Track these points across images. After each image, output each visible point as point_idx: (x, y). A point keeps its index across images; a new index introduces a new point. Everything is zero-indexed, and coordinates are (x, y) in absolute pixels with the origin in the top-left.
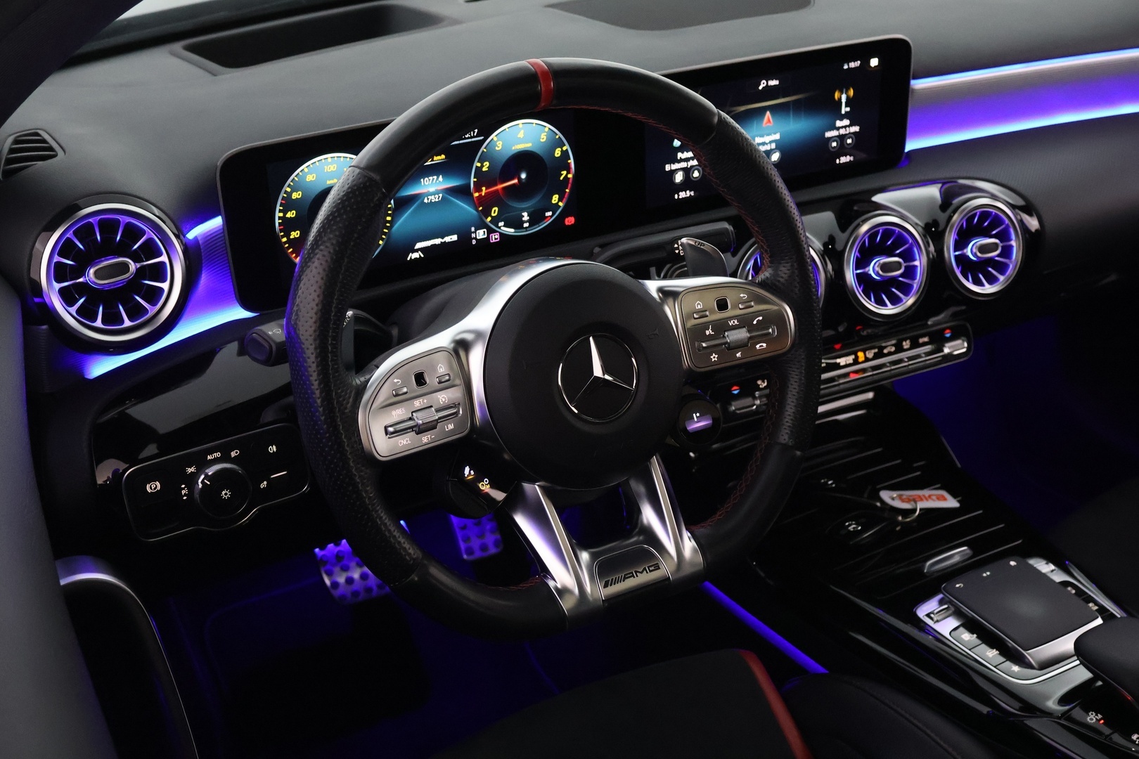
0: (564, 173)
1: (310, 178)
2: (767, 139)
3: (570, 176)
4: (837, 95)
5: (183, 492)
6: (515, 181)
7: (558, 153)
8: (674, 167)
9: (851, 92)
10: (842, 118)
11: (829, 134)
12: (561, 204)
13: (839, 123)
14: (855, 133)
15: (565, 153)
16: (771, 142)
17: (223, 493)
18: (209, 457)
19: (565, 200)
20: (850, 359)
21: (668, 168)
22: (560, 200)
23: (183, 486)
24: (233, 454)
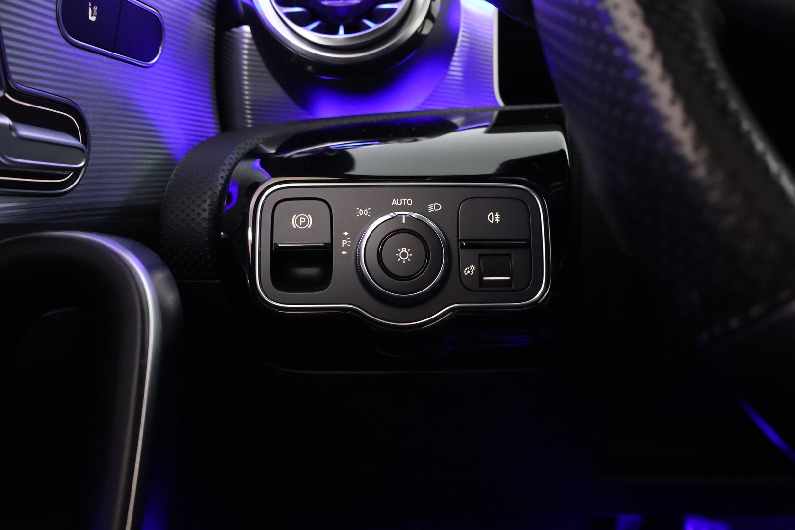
5: (344, 243)
17: (404, 250)
18: (394, 202)
23: (346, 233)
24: (432, 208)
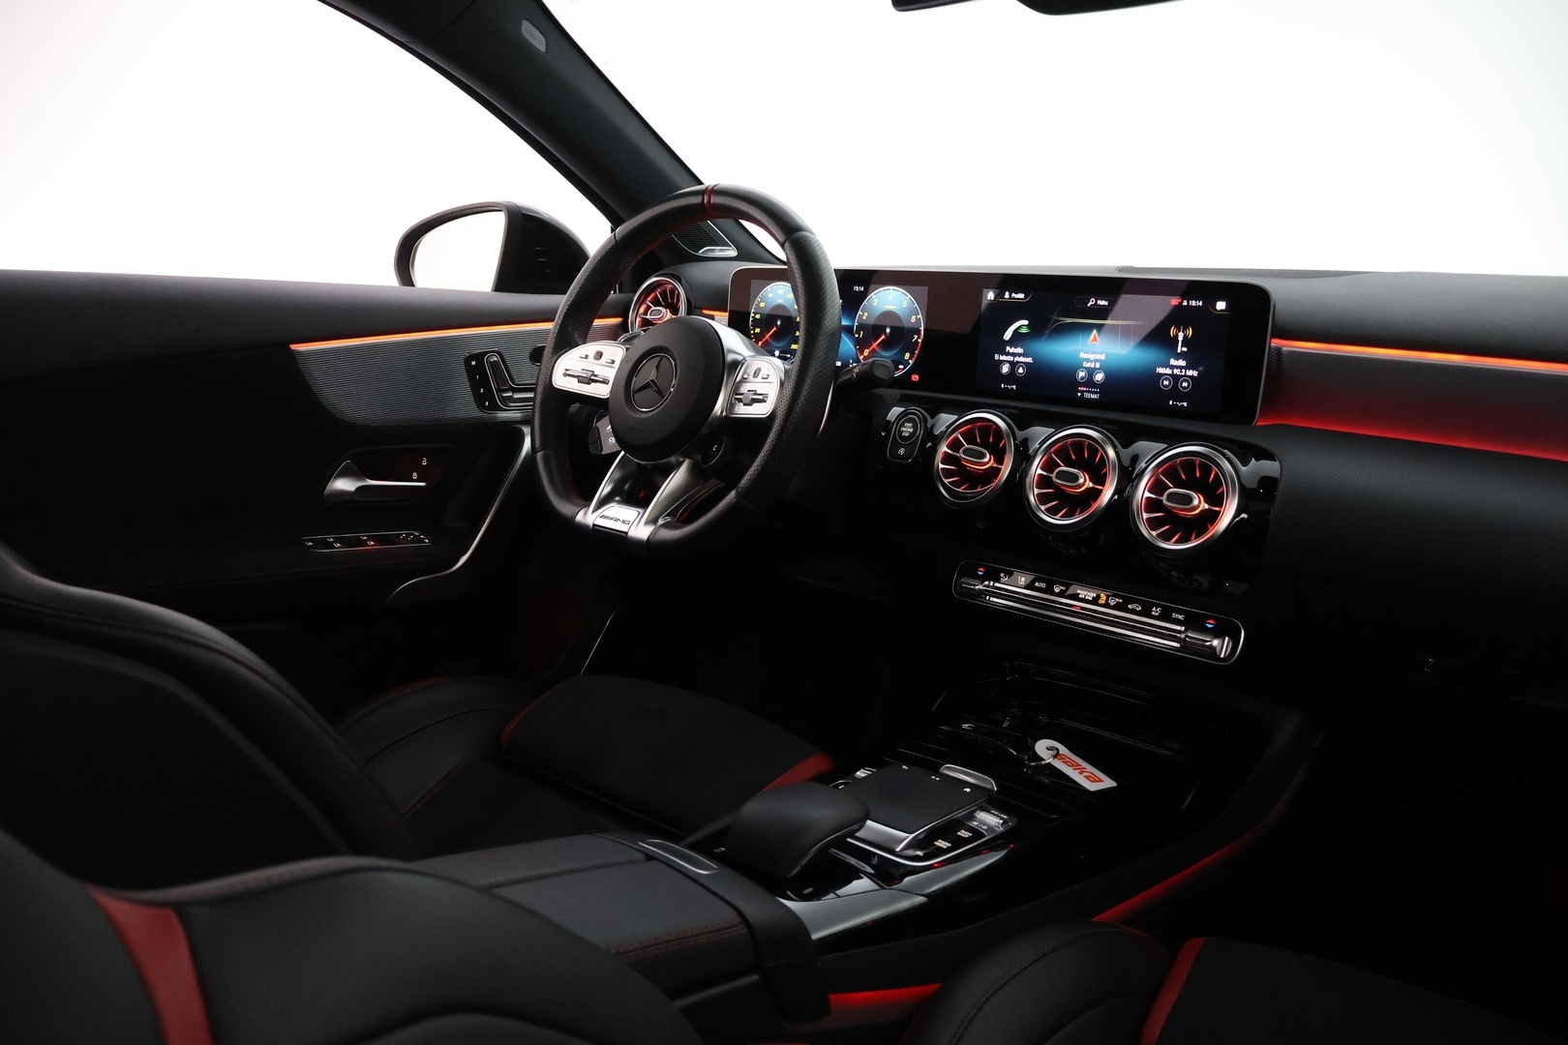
0: (916, 336)
1: (770, 295)
2: (1092, 357)
3: (920, 340)
4: (1173, 331)
6: (883, 337)
7: (913, 319)
8: (1002, 358)
9: (1190, 332)
10: (1178, 356)
11: (1161, 370)
12: (910, 361)
13: (1173, 362)
14: (1191, 377)
15: (918, 320)
16: (1096, 361)
19: (914, 359)
20: (1090, 595)
21: (996, 357)
22: (911, 358)
